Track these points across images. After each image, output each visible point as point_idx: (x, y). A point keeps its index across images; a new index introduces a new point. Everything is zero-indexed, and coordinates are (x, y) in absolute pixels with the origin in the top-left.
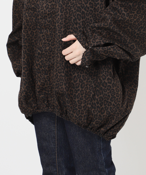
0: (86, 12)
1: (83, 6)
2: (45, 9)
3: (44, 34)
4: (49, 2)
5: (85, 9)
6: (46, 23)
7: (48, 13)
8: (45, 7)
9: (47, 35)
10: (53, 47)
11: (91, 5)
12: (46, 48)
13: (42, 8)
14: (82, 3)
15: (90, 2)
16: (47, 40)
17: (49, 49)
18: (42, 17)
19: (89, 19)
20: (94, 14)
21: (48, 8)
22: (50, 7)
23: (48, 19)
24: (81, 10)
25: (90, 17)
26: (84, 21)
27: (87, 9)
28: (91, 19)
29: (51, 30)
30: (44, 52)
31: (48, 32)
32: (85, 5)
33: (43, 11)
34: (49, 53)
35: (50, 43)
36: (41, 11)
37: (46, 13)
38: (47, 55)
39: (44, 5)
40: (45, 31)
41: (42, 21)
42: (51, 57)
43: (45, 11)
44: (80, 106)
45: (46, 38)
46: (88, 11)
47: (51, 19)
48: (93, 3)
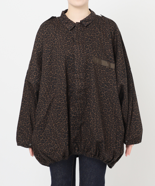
0: (107, 87)
1: (105, 83)
2: (81, 86)
3: (79, 103)
4: (83, 82)
5: (107, 85)
6: (81, 96)
7: (83, 89)
8: (81, 85)
9: (81, 104)
10: (84, 111)
11: (111, 82)
12: (79, 112)
13: (79, 86)
14: (105, 81)
15: (110, 80)
16: (80, 107)
17: (82, 113)
18: (78, 92)
19: (110, 91)
20: (113, 87)
21: (83, 86)
22: (84, 85)
23: (82, 93)
24: (104, 85)
25: (111, 90)
26: (106, 93)
27: (108, 85)
28: (111, 91)
29: (83, 100)
30: (78, 115)
31: (81, 102)
32: (107, 82)
33: (79, 88)
34: (81, 115)
35: (82, 109)
36: (78, 88)
37: (82, 89)
38: (80, 117)
39: (80, 84)
40: (79, 101)
41: (78, 95)
42: (82, 118)
43: (80, 88)
44: (93, 130)
45: (80, 106)
46: (109, 86)
47: (84, 93)
48: (113, 80)
